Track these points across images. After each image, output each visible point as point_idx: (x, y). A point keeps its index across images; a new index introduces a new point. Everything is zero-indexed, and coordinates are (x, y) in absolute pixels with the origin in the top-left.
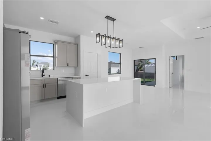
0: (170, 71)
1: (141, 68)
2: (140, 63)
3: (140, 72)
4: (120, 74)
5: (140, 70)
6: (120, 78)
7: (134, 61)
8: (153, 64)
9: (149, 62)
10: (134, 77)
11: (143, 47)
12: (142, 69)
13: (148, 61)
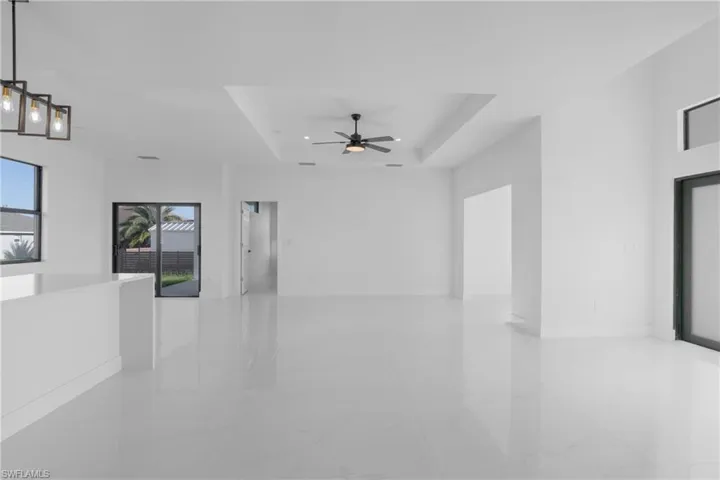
0: (242, 245)
1: (138, 233)
2: (134, 217)
3: (136, 250)
4: (39, 259)
5: (132, 244)
6: (39, 279)
7: (115, 206)
8: (186, 222)
9: (170, 214)
10: (115, 270)
11: (155, 158)
12: (141, 239)
13: (167, 211)
